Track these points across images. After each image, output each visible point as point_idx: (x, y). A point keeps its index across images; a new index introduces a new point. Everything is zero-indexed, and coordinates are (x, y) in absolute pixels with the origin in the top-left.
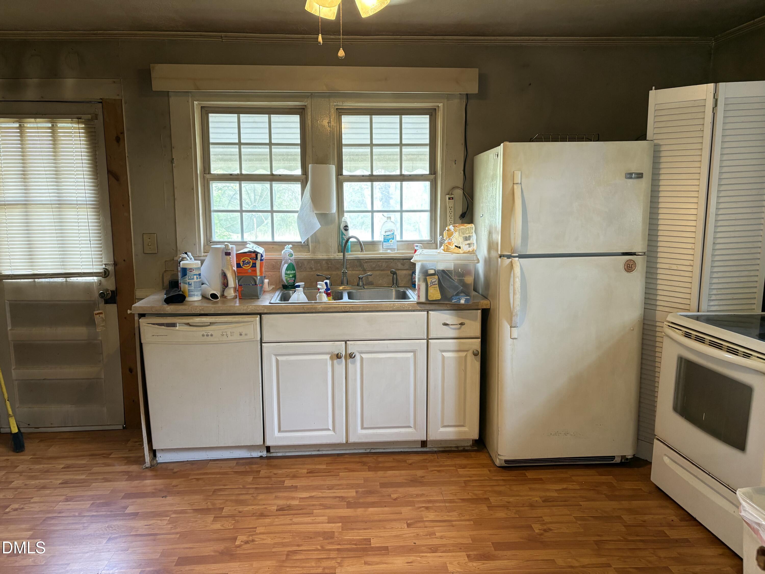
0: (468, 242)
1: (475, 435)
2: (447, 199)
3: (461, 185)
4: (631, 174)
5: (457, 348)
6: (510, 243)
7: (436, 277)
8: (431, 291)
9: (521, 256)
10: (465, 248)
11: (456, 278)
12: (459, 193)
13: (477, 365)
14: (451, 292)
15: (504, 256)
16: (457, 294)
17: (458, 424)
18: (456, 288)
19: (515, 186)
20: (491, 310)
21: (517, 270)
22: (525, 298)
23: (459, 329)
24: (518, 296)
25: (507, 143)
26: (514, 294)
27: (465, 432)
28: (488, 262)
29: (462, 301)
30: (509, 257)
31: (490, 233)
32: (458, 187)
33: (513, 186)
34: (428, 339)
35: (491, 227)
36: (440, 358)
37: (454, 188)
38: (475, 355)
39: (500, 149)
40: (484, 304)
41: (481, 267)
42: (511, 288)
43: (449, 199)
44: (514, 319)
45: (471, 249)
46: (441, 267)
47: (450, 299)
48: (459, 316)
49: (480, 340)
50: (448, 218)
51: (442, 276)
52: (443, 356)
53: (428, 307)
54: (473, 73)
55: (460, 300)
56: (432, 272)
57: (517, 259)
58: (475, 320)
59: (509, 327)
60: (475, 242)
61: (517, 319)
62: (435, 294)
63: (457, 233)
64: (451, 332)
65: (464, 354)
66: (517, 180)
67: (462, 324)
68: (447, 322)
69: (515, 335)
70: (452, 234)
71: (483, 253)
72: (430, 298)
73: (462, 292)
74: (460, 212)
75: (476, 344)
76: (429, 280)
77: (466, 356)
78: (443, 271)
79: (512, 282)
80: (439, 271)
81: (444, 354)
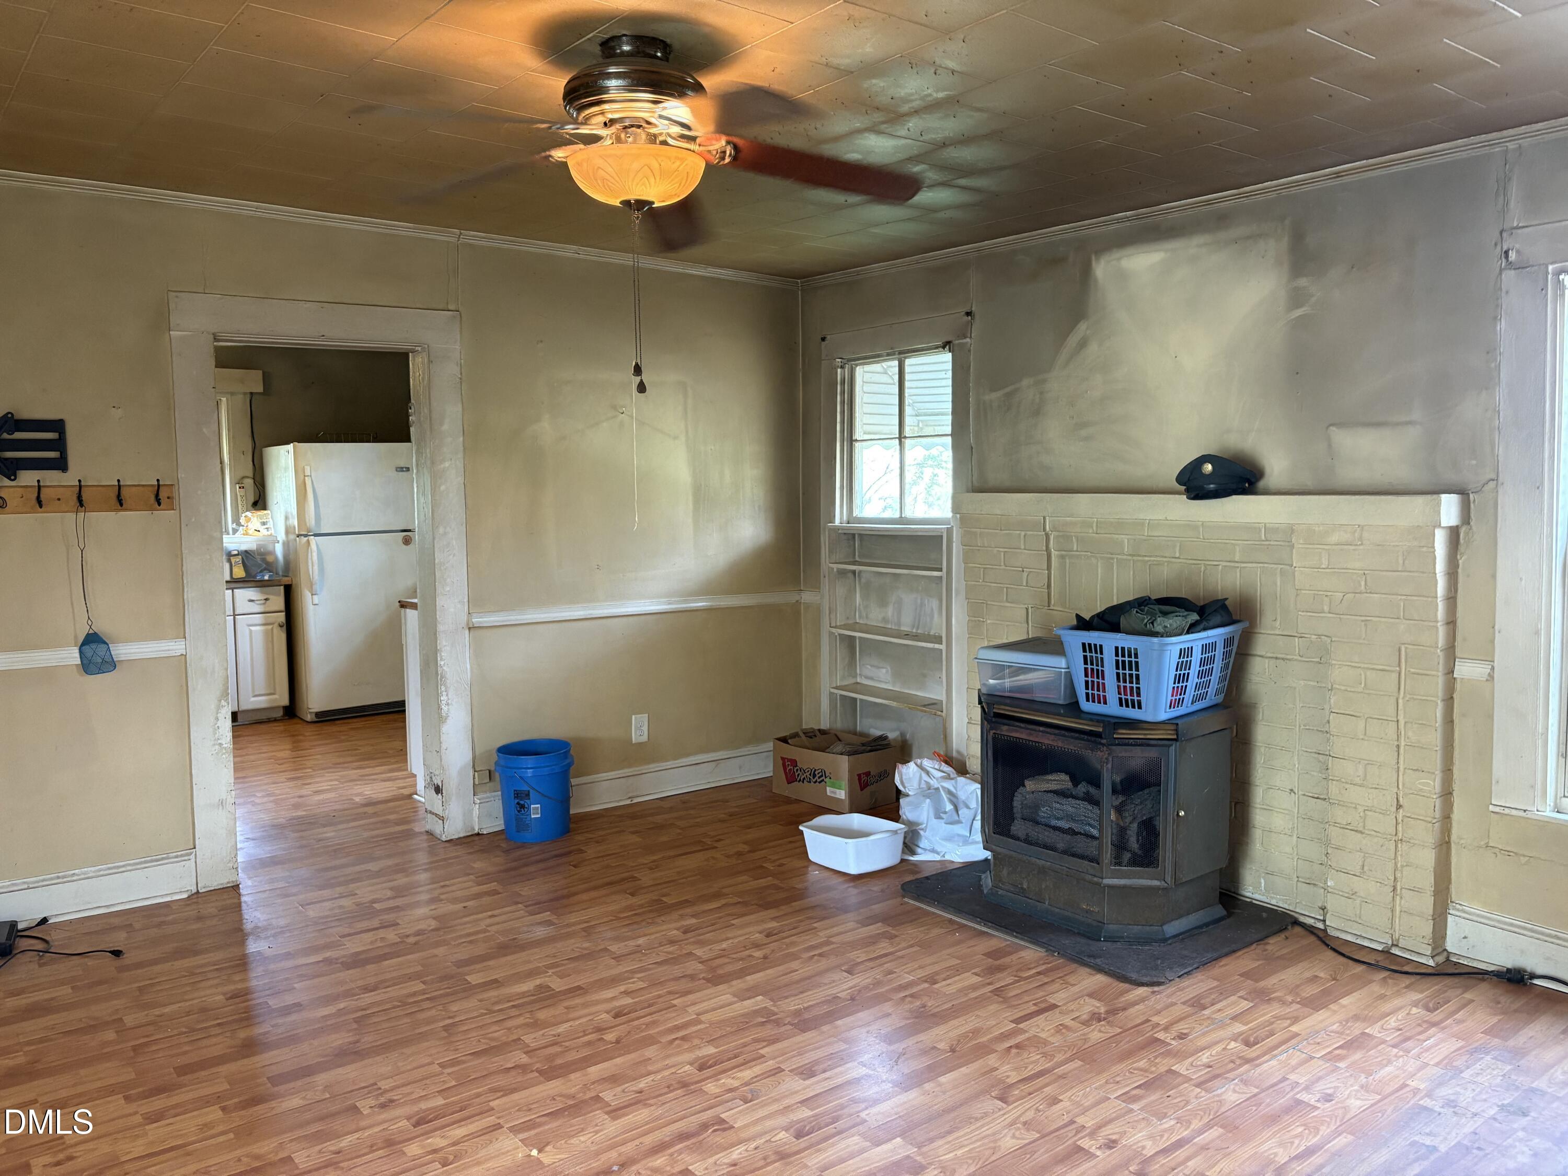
0: (266, 526)
1: (285, 701)
2: (238, 487)
3: (250, 474)
4: (402, 468)
5: (264, 622)
6: (306, 524)
7: (240, 557)
8: (235, 570)
9: (315, 535)
10: (264, 532)
11: (258, 558)
12: (249, 482)
13: (283, 636)
14: (254, 570)
15: (301, 535)
16: (261, 572)
17: (268, 692)
18: (260, 565)
19: (306, 478)
20: (294, 586)
21: (313, 546)
22: (322, 569)
23: (264, 604)
24: (316, 567)
25: (296, 443)
26: (313, 565)
27: (276, 699)
28: (286, 545)
29: (266, 578)
30: (306, 536)
31: (287, 518)
32: (247, 477)
33: (304, 479)
34: (234, 615)
35: (287, 513)
36: (247, 632)
37: (243, 478)
38: (281, 626)
39: (290, 447)
40: (286, 581)
41: (279, 550)
42: (310, 562)
43: (240, 488)
44: (314, 587)
45: (269, 533)
46: (244, 547)
47: (255, 576)
48: (262, 593)
49: (284, 613)
50: (240, 506)
51: (246, 556)
52: (251, 631)
53: (233, 585)
54: (257, 375)
55: (263, 576)
56: (236, 552)
57: (312, 537)
58: (279, 595)
59: (310, 594)
60: (272, 526)
61: (316, 587)
62: (239, 573)
63: (255, 518)
64: (257, 608)
65: (270, 627)
66: (308, 473)
67: (266, 600)
68: (253, 599)
69: (316, 601)
70: (250, 519)
71: (281, 536)
72: (234, 577)
73: (265, 569)
74: (252, 500)
75: (281, 617)
76: (233, 560)
77: (272, 629)
78: (246, 551)
79: (310, 557)
80: (242, 551)
81: (251, 628)
